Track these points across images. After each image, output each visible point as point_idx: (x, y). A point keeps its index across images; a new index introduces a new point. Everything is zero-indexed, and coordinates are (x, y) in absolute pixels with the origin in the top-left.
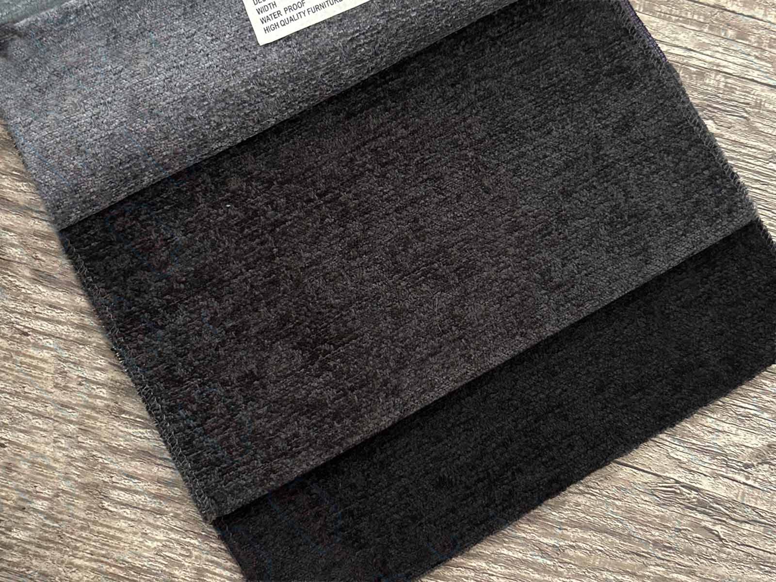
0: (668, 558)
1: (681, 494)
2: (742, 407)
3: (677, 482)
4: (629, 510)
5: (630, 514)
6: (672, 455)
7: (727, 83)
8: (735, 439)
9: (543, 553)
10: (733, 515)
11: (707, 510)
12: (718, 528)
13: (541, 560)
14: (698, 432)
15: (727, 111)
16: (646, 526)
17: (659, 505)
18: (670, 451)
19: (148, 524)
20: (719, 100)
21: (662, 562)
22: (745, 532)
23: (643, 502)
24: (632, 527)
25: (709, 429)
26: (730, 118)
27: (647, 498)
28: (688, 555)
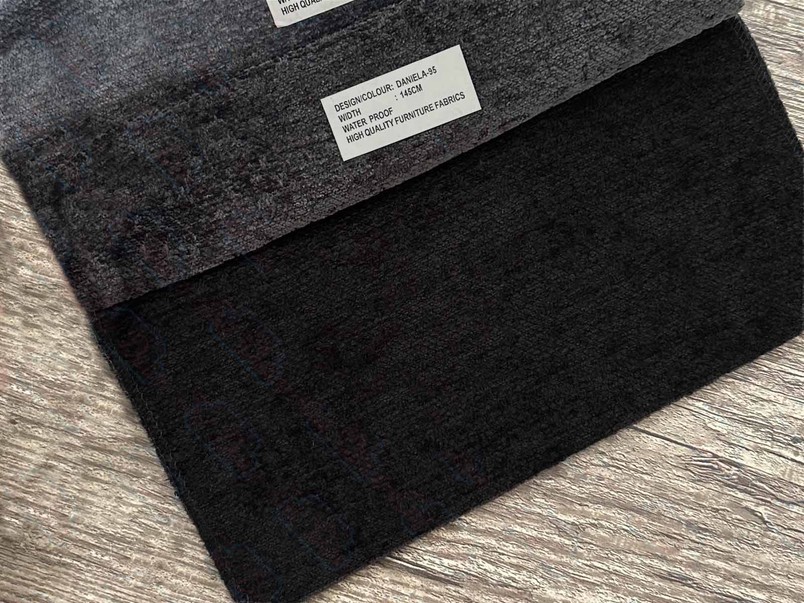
0: (703, 541)
1: (720, 469)
2: (791, 374)
3: (715, 456)
4: (659, 486)
5: (661, 491)
6: (710, 425)
7: (777, 14)
8: (783, 410)
9: (561, 531)
10: (779, 495)
11: (749, 489)
12: (761, 509)
13: (557, 539)
14: (740, 401)
15: (778, 45)
16: (678, 504)
17: (693, 481)
18: (707, 421)
19: (123, 487)
20: (768, 32)
21: (697, 545)
22: (793, 515)
23: (675, 477)
24: (662, 505)
25: (753, 398)
26: (781, 53)
27: (680, 474)
28: (726, 538)
